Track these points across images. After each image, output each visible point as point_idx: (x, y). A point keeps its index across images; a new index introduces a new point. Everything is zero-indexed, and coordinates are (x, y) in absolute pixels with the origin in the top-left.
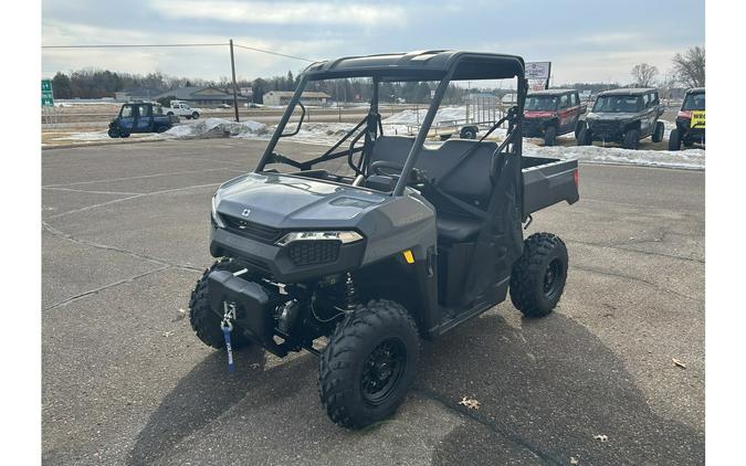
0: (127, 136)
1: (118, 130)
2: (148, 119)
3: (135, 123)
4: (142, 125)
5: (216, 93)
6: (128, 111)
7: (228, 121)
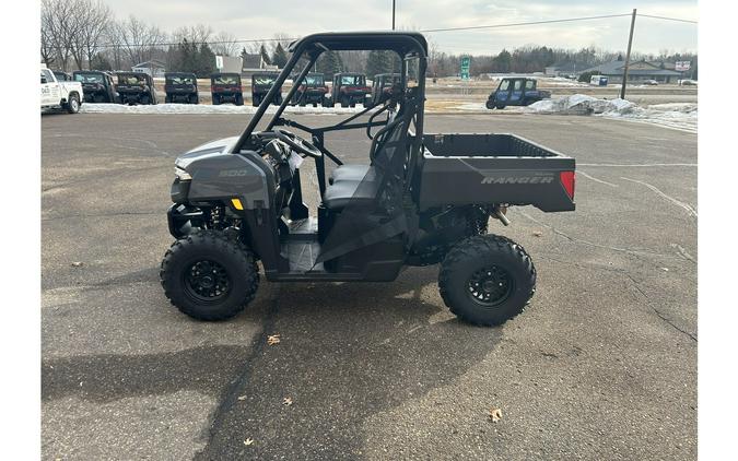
0: (502, 108)
1: (495, 102)
2: (520, 93)
3: (509, 96)
4: (513, 98)
5: (646, 67)
6: (505, 85)
7: (592, 98)
